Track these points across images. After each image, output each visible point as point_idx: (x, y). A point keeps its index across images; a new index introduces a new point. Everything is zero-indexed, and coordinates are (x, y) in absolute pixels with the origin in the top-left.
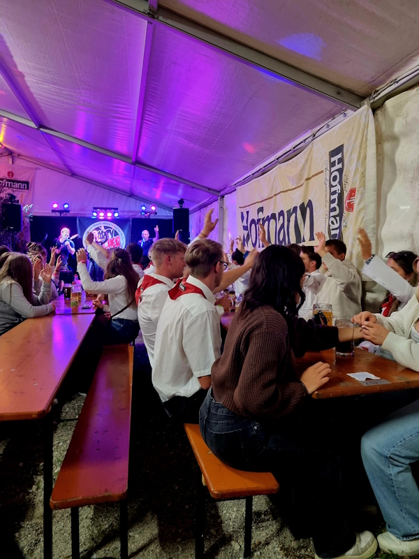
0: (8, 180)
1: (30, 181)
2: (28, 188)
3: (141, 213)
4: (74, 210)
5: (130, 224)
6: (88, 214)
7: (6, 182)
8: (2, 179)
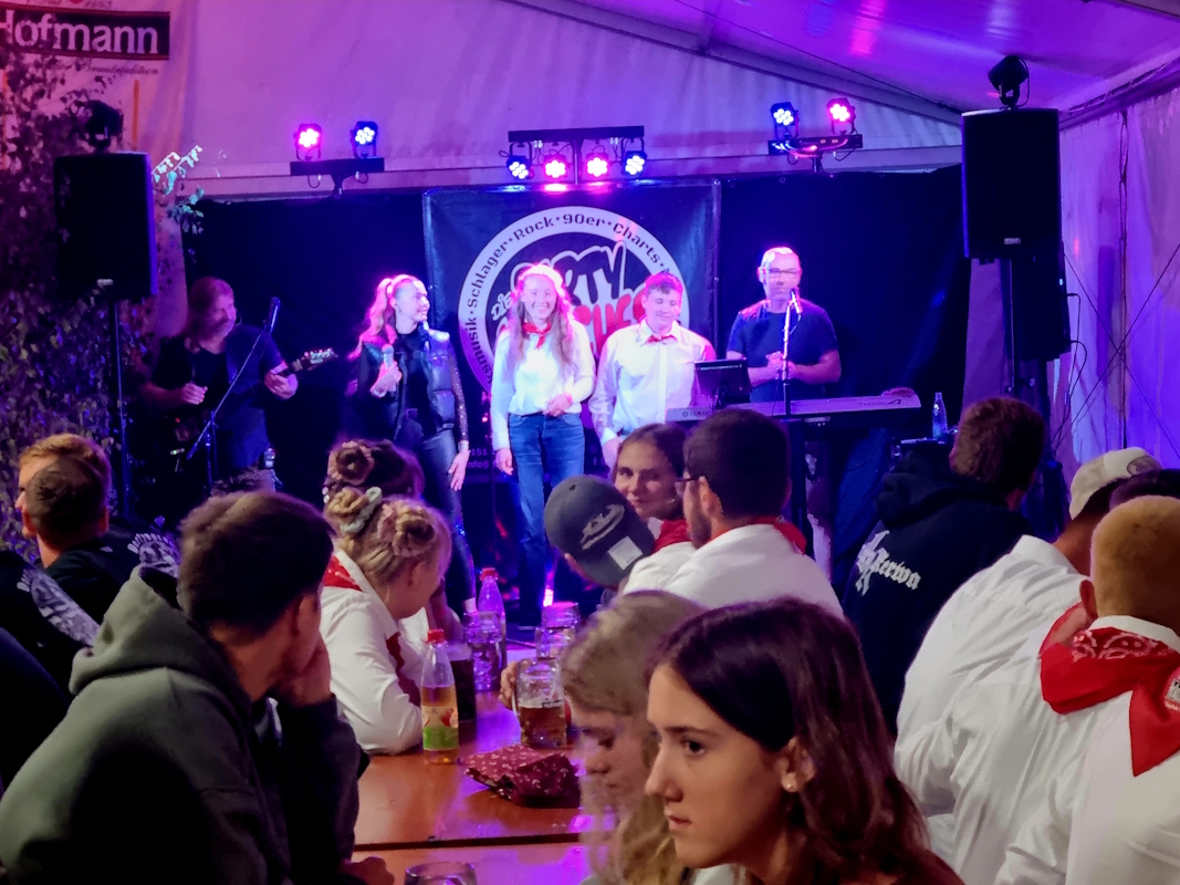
0: (65, 16)
1: (174, 9)
2: (164, 52)
3: (770, 143)
4: (405, 152)
5: (709, 216)
6: (479, 165)
7: (59, 28)
8: (35, 14)
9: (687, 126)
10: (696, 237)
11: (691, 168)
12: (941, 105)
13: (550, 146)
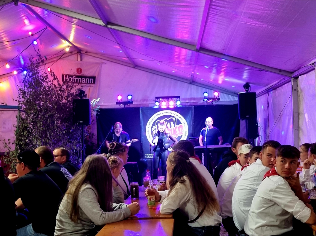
0: (77, 77)
1: (96, 75)
2: (94, 83)
3: (203, 99)
4: (137, 101)
5: (192, 112)
6: (150, 103)
7: (76, 79)
8: (72, 76)
9: (188, 97)
10: (189, 116)
11: (189, 104)
12: (235, 93)
13: (163, 99)
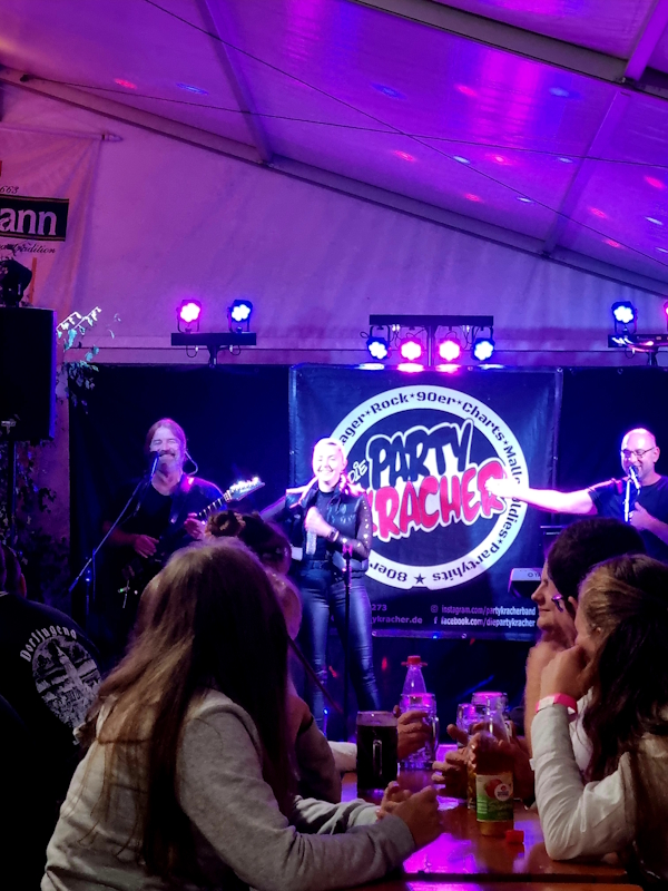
3: (610, 337)
4: (271, 332)
5: (551, 399)
10: (537, 420)
13: (406, 329)
